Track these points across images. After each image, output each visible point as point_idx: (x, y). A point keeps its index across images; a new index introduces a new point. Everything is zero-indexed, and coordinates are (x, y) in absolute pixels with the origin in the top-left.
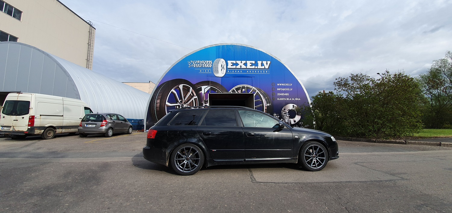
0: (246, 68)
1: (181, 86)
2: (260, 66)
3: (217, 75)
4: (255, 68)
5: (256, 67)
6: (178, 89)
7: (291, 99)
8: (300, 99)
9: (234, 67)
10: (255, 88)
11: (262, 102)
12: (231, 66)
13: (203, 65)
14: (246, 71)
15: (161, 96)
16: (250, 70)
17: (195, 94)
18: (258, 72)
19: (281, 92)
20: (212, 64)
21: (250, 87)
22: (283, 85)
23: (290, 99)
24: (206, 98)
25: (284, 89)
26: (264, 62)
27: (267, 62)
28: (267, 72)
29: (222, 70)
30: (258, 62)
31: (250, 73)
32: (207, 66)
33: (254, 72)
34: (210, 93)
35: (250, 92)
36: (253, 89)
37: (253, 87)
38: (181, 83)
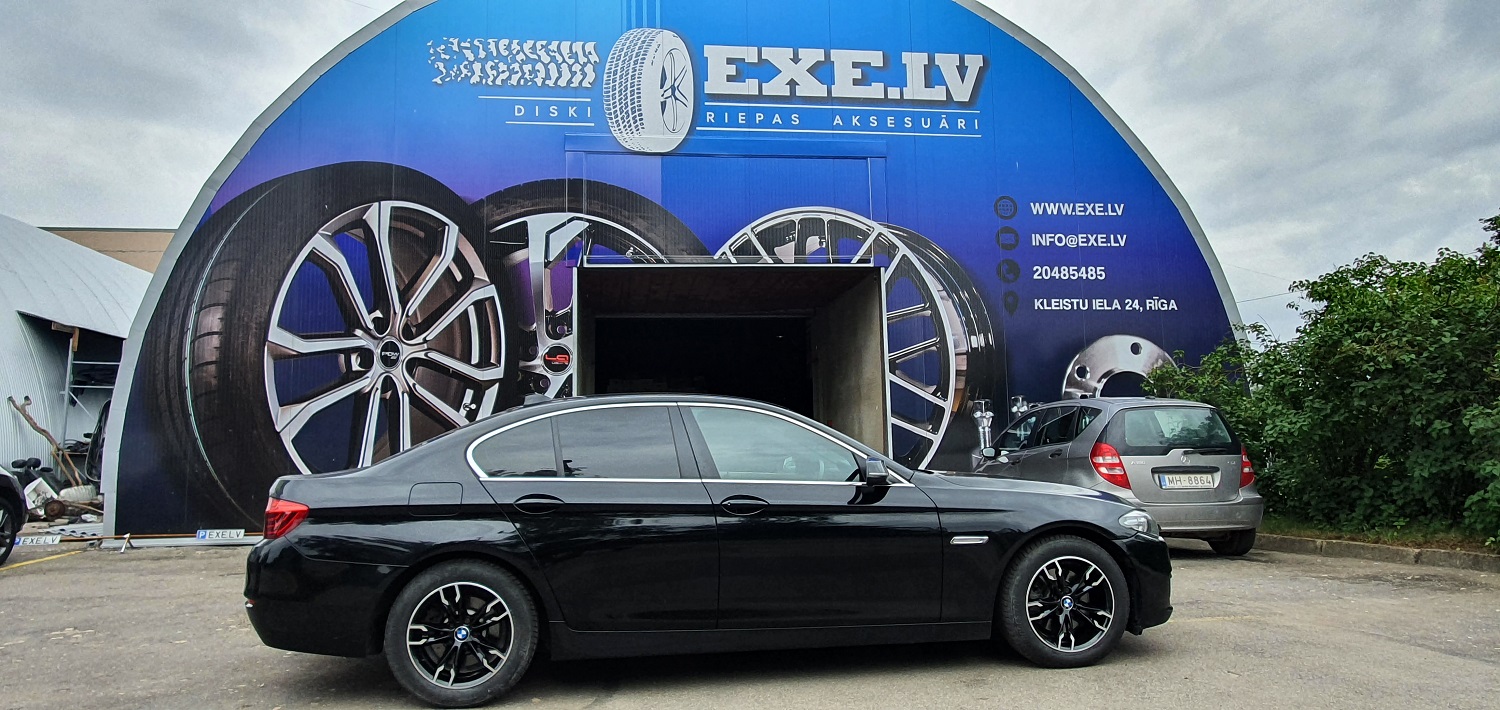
0: (829, 99)
1: (379, 216)
3: (631, 140)
4: (886, 101)
5: (894, 93)
6: (359, 232)
7: (1123, 305)
8: (1173, 305)
9: (750, 87)
10: (885, 231)
11: (935, 325)
12: (730, 79)
13: (534, 72)
14: (825, 119)
15: (229, 286)
16: (856, 113)
17: (480, 272)
18: (908, 122)
19: (1055, 256)
20: (598, 68)
21: (858, 220)
22: (1067, 209)
23: (1116, 305)
24: (561, 298)
25: (1073, 241)
26: (939, 58)
27: (962, 60)
28: (961, 123)
29: (663, 105)
30: (906, 57)
31: (856, 128)
32: (566, 75)
33: (882, 126)
34: (588, 262)
35: (857, 258)
36: (875, 235)
37: (874, 224)
38: (380, 194)
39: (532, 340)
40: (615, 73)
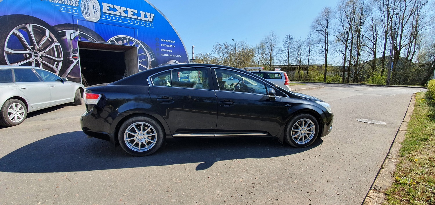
0: (127, 17)
1: (30, 27)
3: (88, 19)
4: (137, 19)
5: (139, 18)
6: (25, 29)
9: (112, 12)
10: (138, 41)
11: (146, 57)
12: (108, 10)
13: (64, 1)
14: (127, 21)
16: (132, 20)
17: (55, 40)
18: (141, 23)
19: (165, 48)
20: (79, 3)
21: (133, 39)
22: (167, 41)
23: (173, 55)
24: (75, 46)
25: (167, 46)
26: (147, 13)
27: (150, 14)
28: (150, 25)
29: (94, 12)
30: (141, 12)
31: (132, 23)
32: (72, 3)
33: (137, 23)
34: (80, 40)
35: (133, 45)
36: (136, 42)
37: (136, 40)
38: (29, 22)
39: (69, 54)
40: (83, 4)
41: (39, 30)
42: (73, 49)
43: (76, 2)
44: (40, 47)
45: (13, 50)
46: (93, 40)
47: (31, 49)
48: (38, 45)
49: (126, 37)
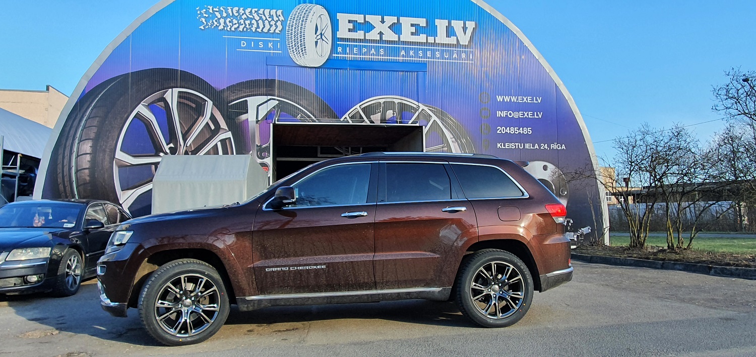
0: (399, 42)
1: (172, 96)
2: (442, 38)
3: (300, 61)
4: (427, 44)
5: (431, 39)
6: (162, 104)
7: (540, 146)
8: (563, 146)
9: (360, 35)
10: (426, 109)
12: (350, 30)
13: (251, 24)
14: (397, 52)
15: (95, 130)
16: (412, 49)
17: (223, 124)
18: (438, 54)
20: (284, 23)
21: (412, 103)
22: (514, 99)
23: (537, 146)
24: (264, 139)
26: (454, 23)
27: (465, 24)
28: (463, 56)
29: (316, 43)
30: (437, 22)
31: (412, 57)
32: (267, 26)
33: (425, 56)
34: (278, 121)
35: (411, 122)
36: (420, 110)
37: (420, 105)
38: (172, 85)
40: (292, 27)
41: (190, 103)
42: (261, 146)
43: (277, 21)
44: (188, 146)
45: (133, 156)
46: (309, 117)
47: (168, 151)
48: (185, 140)
49: (394, 100)
